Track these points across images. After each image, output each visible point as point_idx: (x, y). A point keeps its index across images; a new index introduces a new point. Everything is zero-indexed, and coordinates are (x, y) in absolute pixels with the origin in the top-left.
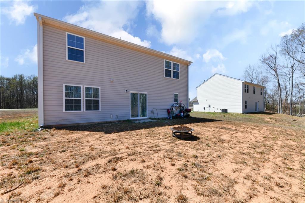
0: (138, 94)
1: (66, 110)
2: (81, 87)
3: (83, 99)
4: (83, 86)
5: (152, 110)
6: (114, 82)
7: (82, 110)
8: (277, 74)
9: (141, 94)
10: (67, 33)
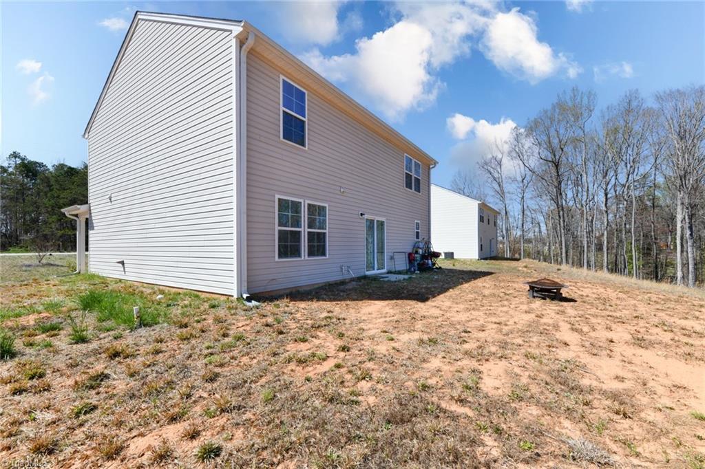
0: (374, 220)
1: (280, 256)
2: (301, 203)
3: (304, 231)
4: (304, 202)
5: (392, 254)
6: (345, 194)
7: (303, 258)
8: (502, 190)
9: (378, 221)
10: (282, 77)
